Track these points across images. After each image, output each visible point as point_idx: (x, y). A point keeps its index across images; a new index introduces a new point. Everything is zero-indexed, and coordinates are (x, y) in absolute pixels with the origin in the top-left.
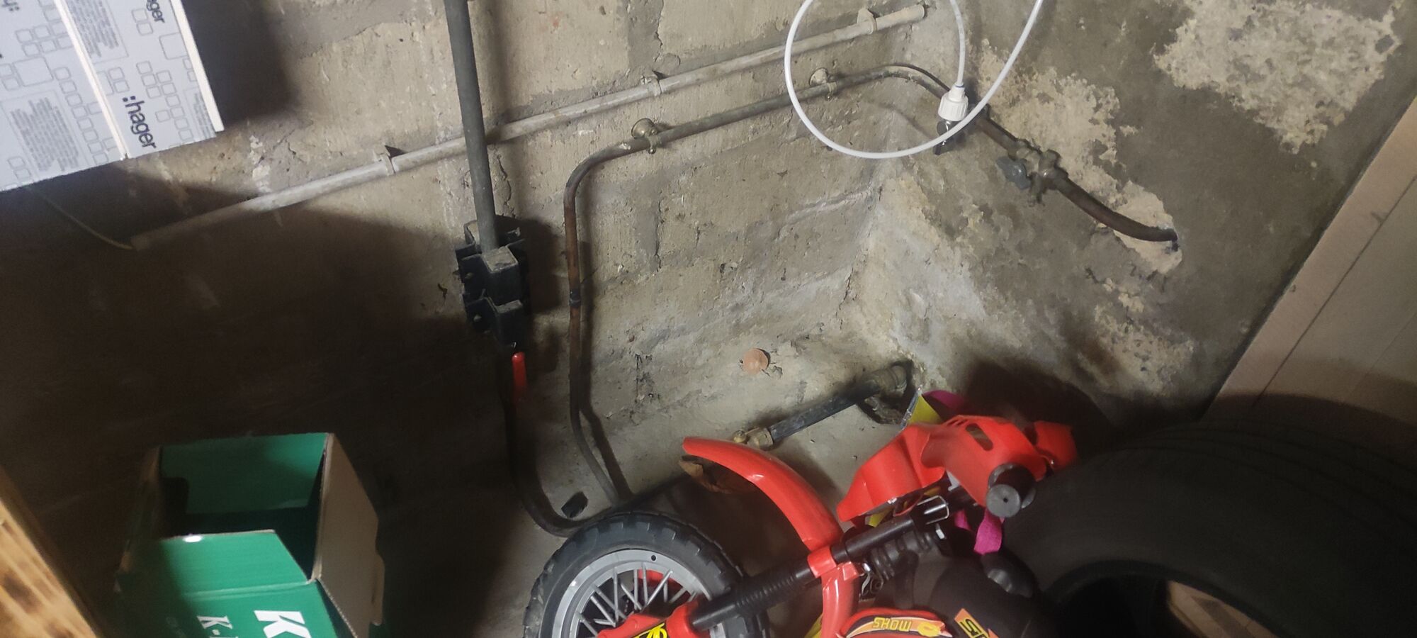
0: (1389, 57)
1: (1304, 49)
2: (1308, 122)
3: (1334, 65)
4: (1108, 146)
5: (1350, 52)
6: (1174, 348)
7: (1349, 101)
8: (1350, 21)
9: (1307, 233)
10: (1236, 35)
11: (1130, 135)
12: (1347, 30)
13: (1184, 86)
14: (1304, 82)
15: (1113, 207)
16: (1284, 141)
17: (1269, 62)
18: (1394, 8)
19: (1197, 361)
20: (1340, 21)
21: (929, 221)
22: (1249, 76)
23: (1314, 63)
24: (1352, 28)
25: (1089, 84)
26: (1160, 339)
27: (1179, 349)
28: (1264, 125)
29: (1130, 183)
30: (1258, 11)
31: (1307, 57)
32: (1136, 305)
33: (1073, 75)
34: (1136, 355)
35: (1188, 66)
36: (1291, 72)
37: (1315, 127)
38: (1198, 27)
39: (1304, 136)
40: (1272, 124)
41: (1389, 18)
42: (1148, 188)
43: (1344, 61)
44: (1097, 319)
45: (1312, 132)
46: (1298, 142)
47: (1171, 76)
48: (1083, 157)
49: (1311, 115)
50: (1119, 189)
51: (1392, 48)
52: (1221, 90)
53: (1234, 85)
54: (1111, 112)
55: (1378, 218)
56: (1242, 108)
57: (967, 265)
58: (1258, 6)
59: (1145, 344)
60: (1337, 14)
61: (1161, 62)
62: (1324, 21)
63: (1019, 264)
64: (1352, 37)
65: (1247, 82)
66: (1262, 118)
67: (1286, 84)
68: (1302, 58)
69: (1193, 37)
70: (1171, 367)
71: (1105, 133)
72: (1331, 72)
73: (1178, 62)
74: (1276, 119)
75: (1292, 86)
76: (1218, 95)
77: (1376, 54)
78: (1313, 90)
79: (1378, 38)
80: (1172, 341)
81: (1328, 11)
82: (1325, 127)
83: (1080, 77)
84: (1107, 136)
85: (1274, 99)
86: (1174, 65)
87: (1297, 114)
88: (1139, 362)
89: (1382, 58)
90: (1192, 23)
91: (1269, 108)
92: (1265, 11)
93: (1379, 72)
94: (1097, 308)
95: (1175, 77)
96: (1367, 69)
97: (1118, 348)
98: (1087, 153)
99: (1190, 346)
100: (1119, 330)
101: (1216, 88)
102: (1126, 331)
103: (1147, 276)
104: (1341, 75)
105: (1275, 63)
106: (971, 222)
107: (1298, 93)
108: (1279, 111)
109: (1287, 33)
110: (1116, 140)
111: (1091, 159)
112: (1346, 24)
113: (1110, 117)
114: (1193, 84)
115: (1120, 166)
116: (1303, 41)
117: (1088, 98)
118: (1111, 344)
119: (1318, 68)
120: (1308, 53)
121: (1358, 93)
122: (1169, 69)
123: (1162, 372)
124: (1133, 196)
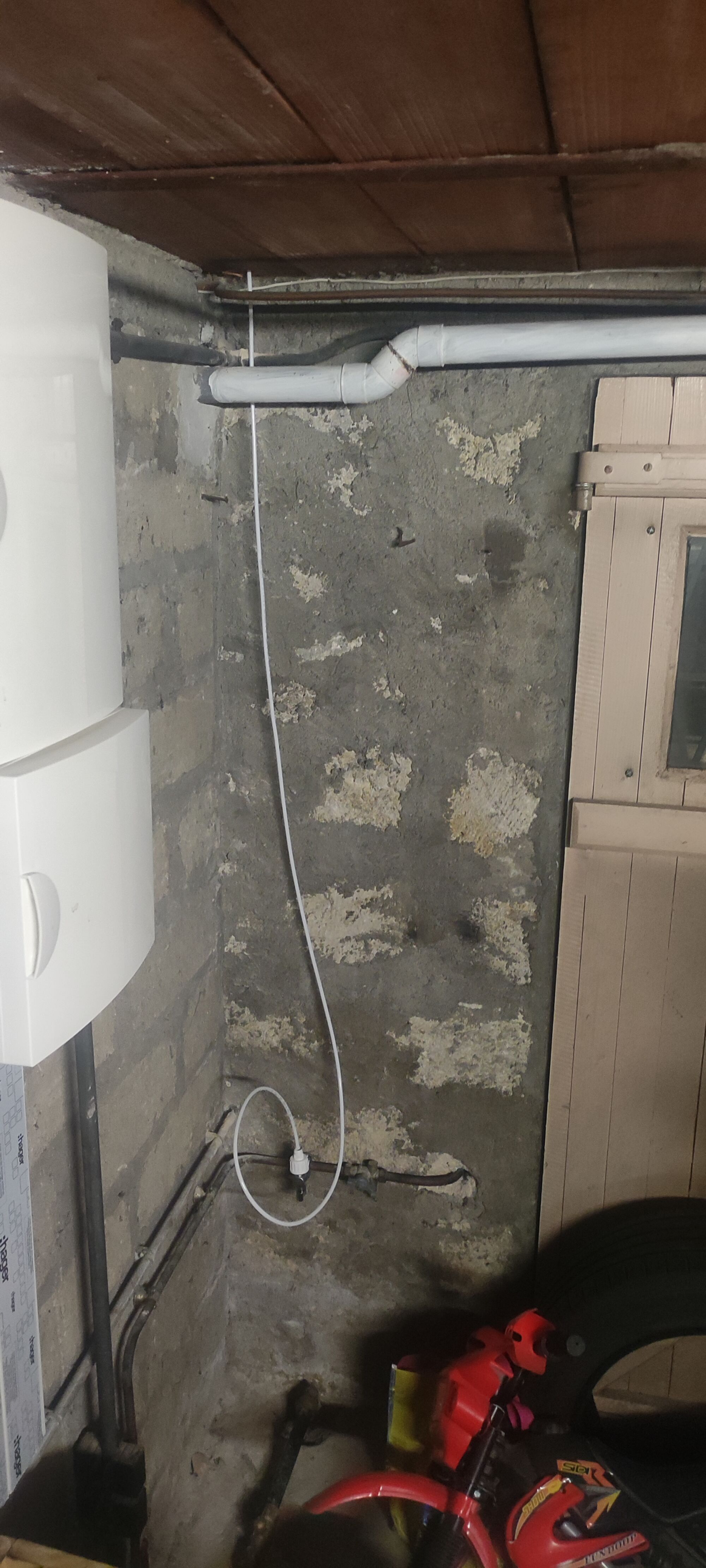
0: (530, 1032)
1: (490, 1044)
2: (509, 1077)
3: (507, 1046)
4: (404, 1139)
5: (512, 1037)
6: (500, 1239)
7: (524, 1059)
8: (504, 1023)
9: (538, 1132)
10: (451, 1050)
11: (416, 1128)
12: (505, 1028)
13: (434, 1087)
14: (498, 1059)
15: (424, 1174)
16: (503, 1092)
17: (474, 1056)
18: (521, 1012)
19: (516, 1237)
20: (499, 1025)
21: (283, 1257)
22: (469, 1067)
23: (498, 1049)
24: (506, 1026)
25: (376, 1110)
26: (489, 1238)
27: (503, 1237)
28: (489, 1088)
29: (429, 1154)
30: (458, 1035)
31: (493, 1047)
32: (464, 1226)
33: (364, 1109)
34: (479, 1258)
35: (433, 1076)
36: (489, 1057)
37: (515, 1078)
38: (428, 1054)
39: (511, 1085)
40: (493, 1086)
41: (520, 1016)
42: (441, 1152)
43: (512, 1042)
44: (443, 1251)
45: (514, 1081)
46: (510, 1089)
47: (425, 1085)
48: (391, 1154)
49: (510, 1074)
50: (423, 1161)
51: (529, 1029)
52: (457, 1081)
53: (463, 1075)
54: (399, 1119)
55: (566, 1107)
56: (472, 1085)
57: (329, 1272)
58: (457, 1033)
59: (482, 1247)
60: (497, 1023)
61: (416, 1080)
62: (492, 1028)
63: (370, 1247)
64: (509, 1030)
65: (469, 1071)
66: (486, 1085)
67: (490, 1064)
68: (490, 1049)
69: (428, 1060)
70: (504, 1252)
71: (400, 1133)
72: (509, 1049)
73: (426, 1076)
74: (493, 1082)
75: (493, 1063)
76: (458, 1084)
77: (524, 1033)
78: (504, 1061)
79: (521, 1027)
80: (497, 1234)
81: (492, 1023)
82: (519, 1076)
83: (369, 1107)
84: (402, 1134)
85: (487, 1073)
86: (424, 1079)
87: (502, 1075)
88: (483, 1262)
89: (527, 1034)
90: (424, 1053)
91: (487, 1079)
92: (461, 1033)
93: (529, 1040)
94: (440, 1243)
95: (428, 1084)
96: (524, 1042)
97: (465, 1260)
98: (392, 1150)
99: (508, 1231)
100: (461, 1248)
101: (454, 1080)
102: (466, 1245)
103: (461, 1204)
104: (514, 1049)
105: (478, 1056)
106: (321, 1239)
107: (498, 1066)
108: (492, 1078)
109: (478, 1040)
110: (409, 1134)
111: (396, 1152)
112: (503, 1026)
113: (399, 1122)
114: (439, 1084)
115: (418, 1148)
116: (488, 1041)
117: (380, 1117)
118: (460, 1261)
119: (500, 1050)
120: (492, 1045)
121: (526, 1053)
122: (422, 1081)
123: (500, 1258)
124: (434, 1161)
